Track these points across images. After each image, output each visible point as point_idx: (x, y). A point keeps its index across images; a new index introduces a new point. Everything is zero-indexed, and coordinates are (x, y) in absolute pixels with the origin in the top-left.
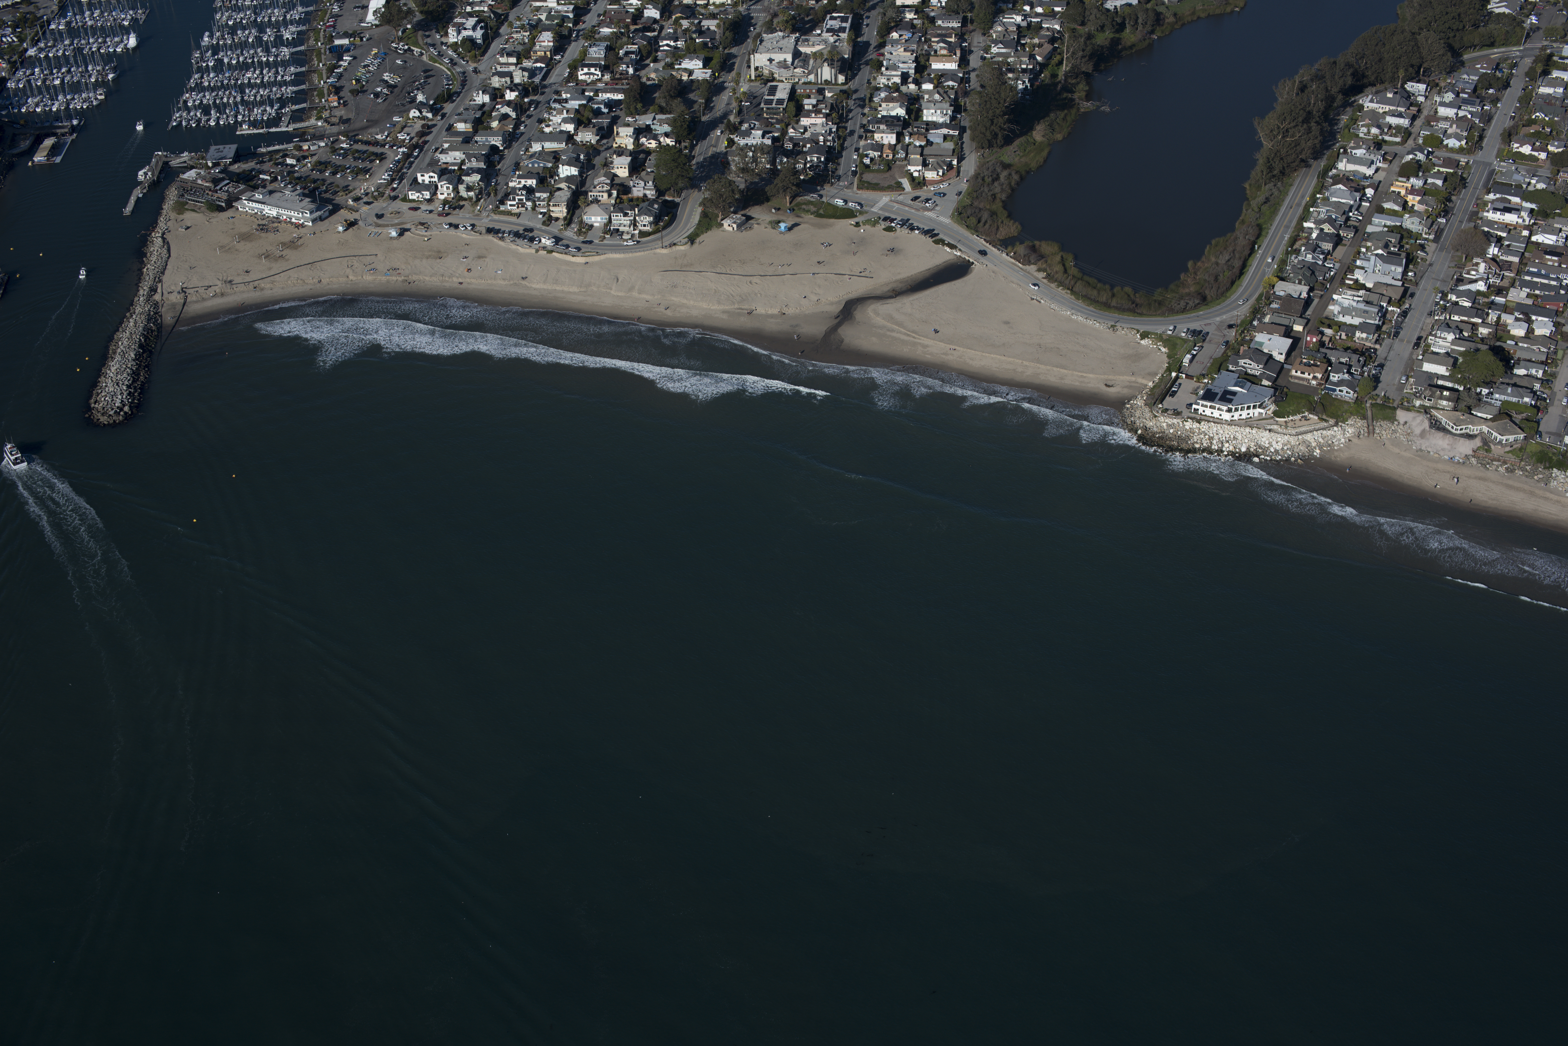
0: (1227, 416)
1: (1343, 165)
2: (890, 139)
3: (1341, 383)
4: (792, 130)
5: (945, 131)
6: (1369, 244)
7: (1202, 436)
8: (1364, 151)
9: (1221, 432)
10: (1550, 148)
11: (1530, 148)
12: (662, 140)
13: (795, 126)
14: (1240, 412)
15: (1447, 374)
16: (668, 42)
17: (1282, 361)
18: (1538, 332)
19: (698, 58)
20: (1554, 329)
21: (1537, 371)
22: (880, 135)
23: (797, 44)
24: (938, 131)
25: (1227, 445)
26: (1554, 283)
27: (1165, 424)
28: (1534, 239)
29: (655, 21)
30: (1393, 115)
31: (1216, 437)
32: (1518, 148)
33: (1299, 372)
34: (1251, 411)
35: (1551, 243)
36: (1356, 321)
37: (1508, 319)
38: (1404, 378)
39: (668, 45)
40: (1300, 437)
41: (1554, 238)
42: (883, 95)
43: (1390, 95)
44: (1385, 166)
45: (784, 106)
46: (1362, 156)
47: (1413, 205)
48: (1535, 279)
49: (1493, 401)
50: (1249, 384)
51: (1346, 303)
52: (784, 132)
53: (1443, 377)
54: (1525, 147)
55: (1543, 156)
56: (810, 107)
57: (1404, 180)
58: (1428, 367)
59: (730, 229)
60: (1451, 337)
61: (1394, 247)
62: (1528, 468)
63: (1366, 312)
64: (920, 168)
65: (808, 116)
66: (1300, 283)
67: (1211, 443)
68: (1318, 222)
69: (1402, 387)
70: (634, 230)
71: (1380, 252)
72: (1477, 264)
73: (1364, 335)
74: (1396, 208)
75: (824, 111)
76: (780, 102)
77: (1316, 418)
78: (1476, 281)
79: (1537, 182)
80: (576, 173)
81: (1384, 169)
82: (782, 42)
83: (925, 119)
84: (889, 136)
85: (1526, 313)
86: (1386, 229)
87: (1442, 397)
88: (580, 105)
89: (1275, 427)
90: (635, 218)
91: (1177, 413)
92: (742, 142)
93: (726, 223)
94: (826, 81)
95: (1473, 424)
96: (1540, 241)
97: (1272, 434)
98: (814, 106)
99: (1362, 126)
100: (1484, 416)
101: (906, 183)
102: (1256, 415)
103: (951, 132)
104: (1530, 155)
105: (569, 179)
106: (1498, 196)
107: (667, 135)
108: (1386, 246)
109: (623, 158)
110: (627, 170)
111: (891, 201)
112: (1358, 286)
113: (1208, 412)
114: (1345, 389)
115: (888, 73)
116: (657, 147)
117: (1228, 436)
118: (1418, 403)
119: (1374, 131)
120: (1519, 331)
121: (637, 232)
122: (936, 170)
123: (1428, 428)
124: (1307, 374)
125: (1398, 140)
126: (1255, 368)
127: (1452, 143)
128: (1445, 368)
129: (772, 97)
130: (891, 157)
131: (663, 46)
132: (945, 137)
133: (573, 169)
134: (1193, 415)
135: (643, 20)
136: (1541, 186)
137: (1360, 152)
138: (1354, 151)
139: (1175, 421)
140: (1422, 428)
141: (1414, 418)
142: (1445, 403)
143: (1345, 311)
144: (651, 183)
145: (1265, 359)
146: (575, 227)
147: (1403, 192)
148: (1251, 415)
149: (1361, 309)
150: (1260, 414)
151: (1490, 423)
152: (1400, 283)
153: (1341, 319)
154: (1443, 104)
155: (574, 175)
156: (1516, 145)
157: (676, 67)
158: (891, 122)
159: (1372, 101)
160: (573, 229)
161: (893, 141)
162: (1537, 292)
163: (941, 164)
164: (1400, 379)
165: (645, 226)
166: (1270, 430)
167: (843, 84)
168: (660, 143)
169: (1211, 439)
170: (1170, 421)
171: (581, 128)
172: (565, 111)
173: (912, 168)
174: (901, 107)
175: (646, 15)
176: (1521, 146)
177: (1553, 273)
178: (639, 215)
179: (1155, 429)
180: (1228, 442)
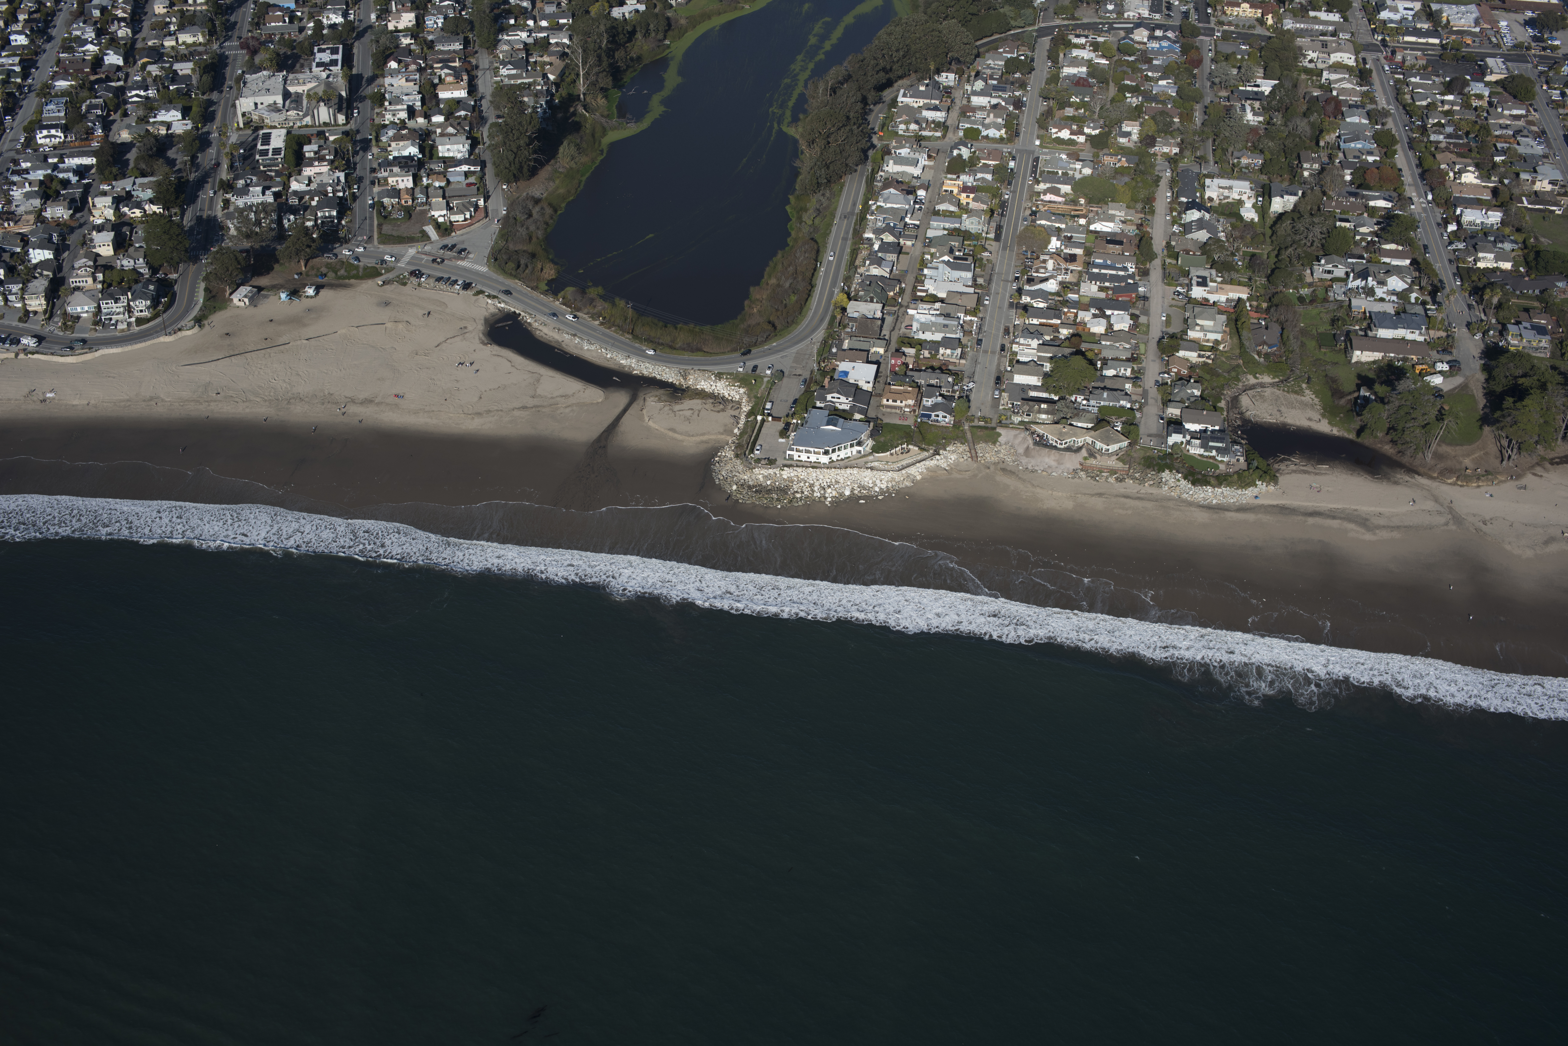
0: (824, 459)
1: (891, 168)
2: (406, 182)
3: (935, 407)
4: (295, 183)
5: (465, 168)
6: (933, 250)
7: (802, 484)
8: (909, 150)
9: (822, 477)
10: (1086, 130)
11: (1068, 132)
12: (147, 207)
13: (298, 177)
14: (837, 453)
15: (1040, 384)
16: (137, 92)
17: (870, 390)
18: (1116, 327)
19: (175, 108)
20: (1132, 322)
21: (1125, 370)
22: (395, 179)
23: (285, 83)
24: (458, 169)
25: (829, 490)
26: (1121, 273)
27: (760, 477)
28: (1092, 227)
29: (119, 68)
30: (929, 109)
31: (817, 484)
32: (1056, 133)
33: (890, 401)
34: (849, 450)
35: (1109, 230)
36: (938, 337)
37: (1085, 316)
38: (997, 393)
39: (137, 96)
40: (904, 472)
41: (1111, 225)
42: (391, 133)
43: (922, 88)
44: (932, 163)
45: (282, 156)
46: (907, 156)
47: (968, 204)
48: (1103, 271)
49: (1090, 408)
50: (841, 420)
51: (923, 318)
52: (286, 186)
53: (1035, 388)
54: (1063, 131)
55: (1082, 139)
56: (312, 155)
57: (954, 177)
58: (1019, 379)
59: (242, 304)
60: (1035, 343)
61: (959, 251)
62: (1137, 475)
63: (945, 326)
64: (444, 212)
65: (311, 165)
66: (872, 301)
67: (813, 491)
68: (878, 232)
69: (996, 402)
70: (130, 317)
71: (946, 258)
72: (1045, 261)
73: (949, 351)
74: (952, 208)
75: (327, 157)
76: (277, 151)
77: (917, 449)
78: (1046, 280)
79: (1083, 167)
80: (51, 257)
81: (930, 167)
82: (268, 82)
83: (440, 155)
84: (405, 179)
85: (1100, 307)
86: (946, 232)
87: (1040, 411)
88: (45, 176)
89: (876, 464)
90: (129, 304)
91: (771, 462)
92: (240, 202)
93: (235, 298)
94: (324, 123)
95: (1075, 435)
96: (1098, 229)
97: (875, 472)
98: (316, 153)
99: (901, 123)
100: (1085, 425)
101: (430, 230)
102: (854, 453)
103: (472, 168)
104: (1070, 139)
105: (43, 264)
106: (1048, 185)
107: (151, 201)
108: (951, 251)
109: (105, 233)
110: (111, 248)
111: (418, 252)
112: (934, 299)
113: (804, 457)
114: (941, 413)
115: (393, 108)
116: (142, 217)
117: (829, 481)
118: (1017, 419)
119: (913, 127)
120: (1098, 328)
121: (133, 319)
122: (463, 213)
123: (1031, 446)
124: (899, 402)
125: (938, 134)
126: (843, 403)
127: (993, 133)
128: (1036, 378)
129: (266, 147)
130: (410, 203)
131: (132, 97)
132: (467, 174)
133: (46, 252)
134: (789, 462)
135: (104, 69)
136: (1087, 171)
137: (904, 152)
138: (898, 151)
139: (771, 471)
140: (1025, 446)
141: (1016, 436)
142: (1044, 416)
143: (925, 327)
144: (141, 260)
145: (853, 390)
146: (58, 320)
147: (956, 191)
148: (849, 455)
149: (940, 324)
150: (859, 452)
151: (1092, 433)
152: (971, 290)
153: (921, 336)
154: (975, 93)
155: (48, 260)
156: (1054, 130)
157: (152, 120)
158: (405, 163)
159: (904, 95)
160: (57, 323)
161: (410, 184)
162: (1107, 284)
163: (468, 205)
164: (993, 394)
165: (141, 311)
166: (872, 468)
167: (344, 125)
168: (145, 211)
169: (811, 486)
170: (765, 472)
171: (49, 202)
172: (27, 184)
173: (436, 214)
174: (413, 145)
175: (107, 62)
176: (1060, 131)
177: (1119, 263)
178: (134, 300)
179: (751, 483)
180: (829, 486)
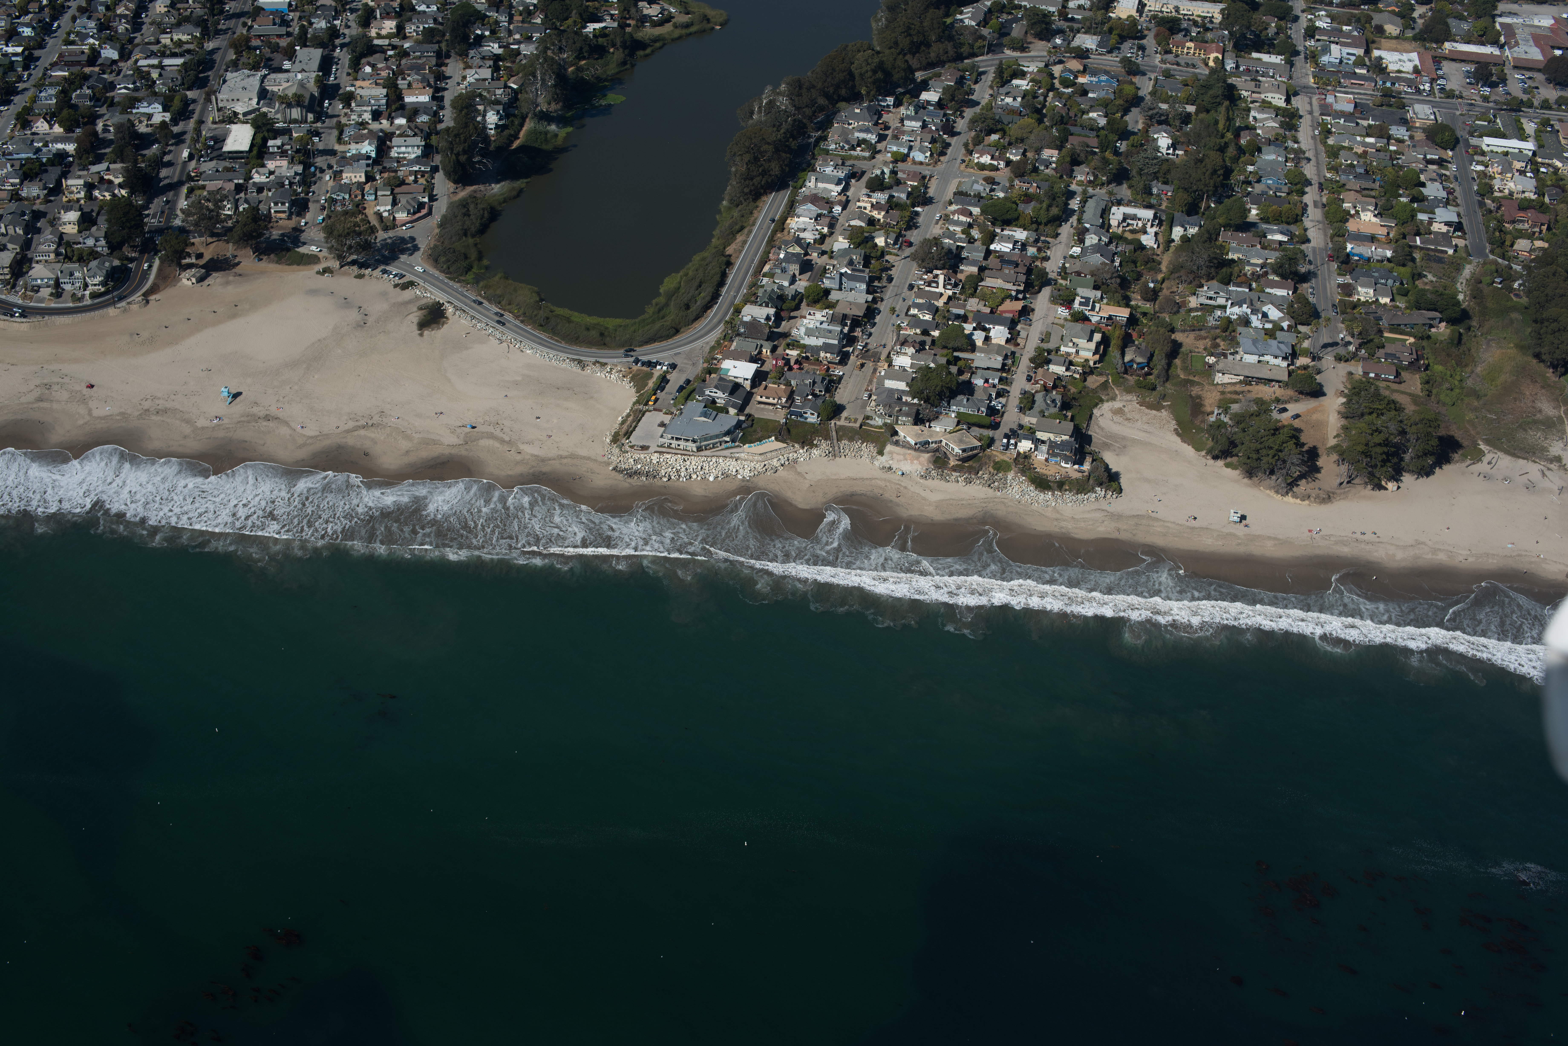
1: (813, 184)
2: (359, 177)
4: (256, 175)
5: (416, 167)
6: (834, 262)
7: (670, 470)
8: (833, 168)
9: (688, 464)
10: (1008, 156)
11: (990, 157)
12: (116, 191)
13: (260, 170)
14: (706, 442)
15: (907, 389)
17: (748, 387)
18: (994, 341)
19: (157, 101)
20: (1009, 337)
21: (993, 380)
22: (349, 175)
23: (262, 82)
24: (409, 168)
25: (695, 476)
27: (632, 461)
28: (992, 247)
29: (114, 62)
30: (861, 131)
31: (684, 470)
32: (978, 158)
33: (764, 398)
34: (718, 441)
35: (1008, 250)
39: (125, 88)
40: (766, 463)
41: (1011, 245)
42: (353, 132)
43: (857, 111)
46: (830, 173)
49: (950, 413)
50: (715, 413)
51: (811, 324)
52: (248, 178)
53: (903, 392)
54: (985, 157)
55: (1002, 164)
56: (276, 150)
57: (870, 195)
58: (889, 383)
59: (189, 283)
61: (859, 263)
63: (830, 332)
64: (389, 207)
65: (273, 159)
66: (767, 306)
67: (679, 476)
69: (864, 403)
70: (85, 290)
71: (844, 270)
72: (937, 276)
73: (828, 355)
75: (289, 152)
77: (782, 443)
80: (21, 232)
82: (247, 80)
83: (394, 155)
85: (982, 321)
87: (901, 413)
89: (741, 454)
90: (85, 279)
91: (644, 448)
93: (182, 279)
94: (294, 120)
95: (931, 437)
96: (998, 249)
97: (740, 462)
98: (279, 148)
99: (832, 142)
100: (942, 428)
103: (423, 168)
104: (990, 164)
105: (13, 239)
108: (851, 263)
109: (72, 213)
110: (76, 226)
113: (675, 444)
114: (809, 411)
115: (359, 109)
116: (110, 199)
117: (695, 467)
118: (880, 420)
121: (87, 292)
122: (406, 209)
124: (771, 399)
125: (867, 154)
126: (721, 397)
128: (905, 383)
130: (359, 198)
131: (120, 89)
133: (17, 227)
134: (660, 449)
135: (100, 62)
137: (829, 170)
138: (822, 169)
139: (642, 456)
142: (905, 418)
143: (809, 333)
144: (102, 239)
145: (731, 386)
147: (868, 208)
148: (718, 444)
149: (824, 329)
151: (948, 435)
153: (806, 340)
154: (909, 118)
155: (18, 235)
156: (977, 155)
157: (134, 111)
158: (360, 161)
160: (18, 292)
161: (362, 181)
163: (412, 203)
164: (863, 396)
165: (95, 286)
166: (737, 458)
168: (114, 194)
169: (678, 471)
170: (637, 457)
171: (26, 182)
172: (9, 165)
174: (370, 144)
175: (103, 56)
176: (982, 156)
179: (622, 466)
180: (695, 473)
